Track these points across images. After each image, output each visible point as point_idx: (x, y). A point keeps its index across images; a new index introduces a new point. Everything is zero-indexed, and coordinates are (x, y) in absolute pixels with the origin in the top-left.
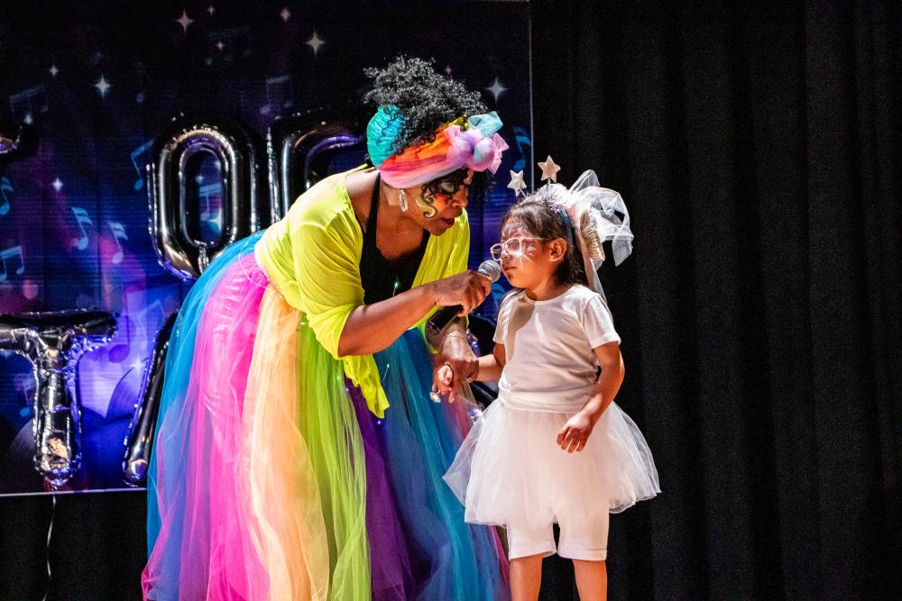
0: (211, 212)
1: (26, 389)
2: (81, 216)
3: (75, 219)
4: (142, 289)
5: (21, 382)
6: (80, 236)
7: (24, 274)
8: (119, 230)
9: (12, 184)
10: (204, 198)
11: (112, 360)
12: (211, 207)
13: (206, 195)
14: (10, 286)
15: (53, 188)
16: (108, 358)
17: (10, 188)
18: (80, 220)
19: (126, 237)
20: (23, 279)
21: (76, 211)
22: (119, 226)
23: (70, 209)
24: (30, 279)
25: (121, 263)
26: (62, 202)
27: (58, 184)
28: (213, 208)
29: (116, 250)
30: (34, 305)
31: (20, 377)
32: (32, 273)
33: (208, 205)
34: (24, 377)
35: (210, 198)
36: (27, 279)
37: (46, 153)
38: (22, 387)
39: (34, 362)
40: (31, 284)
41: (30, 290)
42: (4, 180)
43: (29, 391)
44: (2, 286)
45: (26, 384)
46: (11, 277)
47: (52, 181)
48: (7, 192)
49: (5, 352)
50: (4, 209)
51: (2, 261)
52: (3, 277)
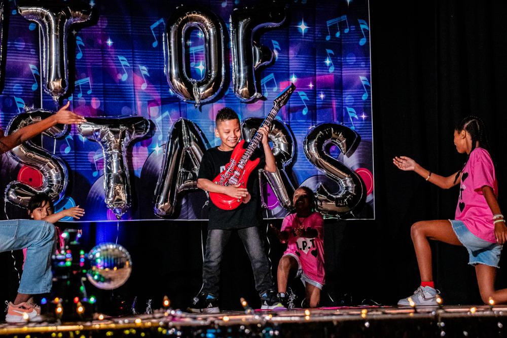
0: (196, 62)
1: (95, 161)
2: (124, 61)
3: (120, 63)
4: (158, 105)
5: (92, 157)
6: (123, 73)
7: (91, 94)
8: (144, 70)
9: (83, 42)
10: (192, 54)
11: (143, 145)
12: (196, 60)
13: (193, 52)
14: (85, 101)
15: (106, 44)
16: (140, 144)
17: (83, 45)
18: (123, 63)
19: (148, 75)
20: (91, 97)
21: (121, 58)
22: (144, 68)
23: (117, 57)
24: (95, 97)
25: (146, 90)
26: (112, 52)
27: (110, 42)
28: (197, 59)
29: (143, 82)
30: (99, 112)
31: (92, 154)
32: (96, 93)
33: (194, 58)
34: (94, 154)
35: (196, 54)
36: (93, 97)
37: (102, 24)
38: (93, 160)
39: (103, 145)
40: (96, 100)
41: (95, 103)
42: (78, 38)
43: (97, 162)
44: (79, 101)
45: (96, 157)
46: (85, 95)
47: (106, 40)
48: (81, 46)
49: (83, 139)
50: (79, 56)
51: (79, 86)
52: (80, 95)
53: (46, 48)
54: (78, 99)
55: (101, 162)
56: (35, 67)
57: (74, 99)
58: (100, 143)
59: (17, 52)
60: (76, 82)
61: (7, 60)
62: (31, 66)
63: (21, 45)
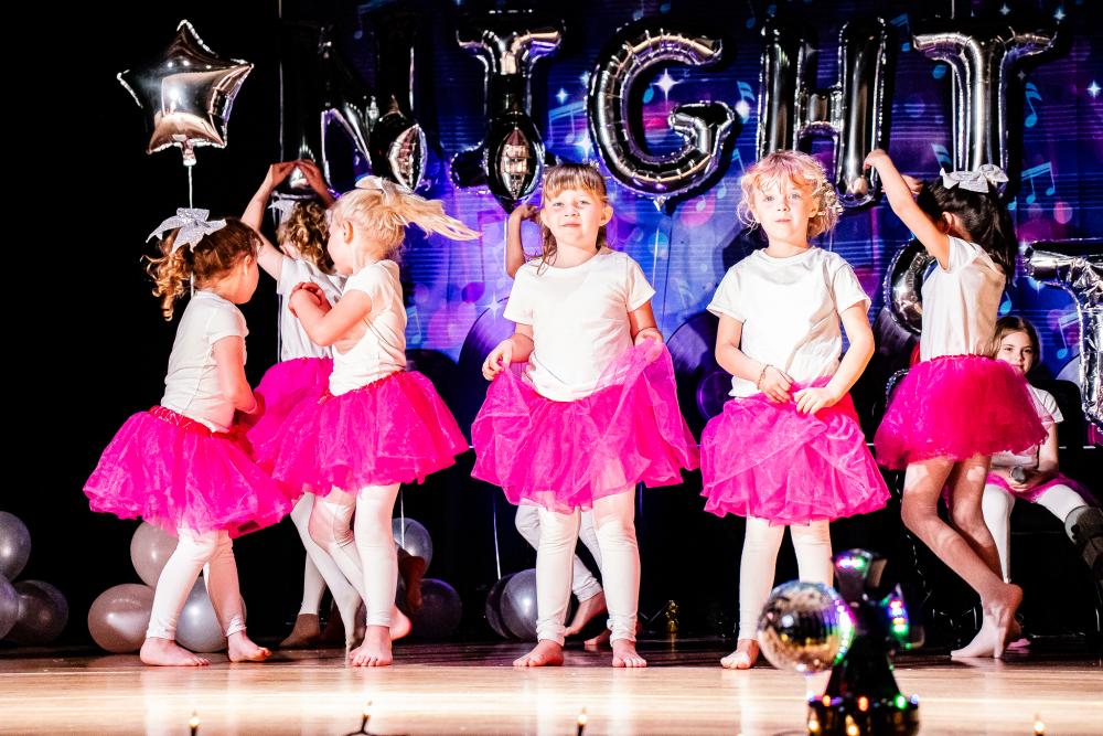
1: (1062, 328)
5: (1056, 319)
7: (1055, 194)
9: (1039, 93)
14: (1040, 209)
15: (1088, 94)
17: (1038, 97)
20: (1054, 201)
24: (1063, 200)
26: (1100, 108)
27: (1094, 89)
30: (1070, 229)
31: (1055, 313)
32: (1063, 194)
34: (1059, 314)
36: (1058, 201)
37: (1079, 54)
38: (1058, 325)
39: (1077, 295)
40: (1064, 206)
41: (1062, 213)
42: (1030, 85)
43: (1066, 330)
44: (1030, 209)
45: (1064, 321)
46: (1041, 198)
47: (1089, 84)
48: (1033, 99)
49: (1038, 285)
50: (1031, 121)
51: (1029, 180)
52: (1031, 199)
53: (965, 110)
54: (1028, 206)
55: (1074, 329)
56: (945, 150)
57: (1018, 206)
58: (1071, 292)
59: (910, 123)
60: (1024, 174)
61: (891, 139)
62: (936, 148)
63: (917, 109)
